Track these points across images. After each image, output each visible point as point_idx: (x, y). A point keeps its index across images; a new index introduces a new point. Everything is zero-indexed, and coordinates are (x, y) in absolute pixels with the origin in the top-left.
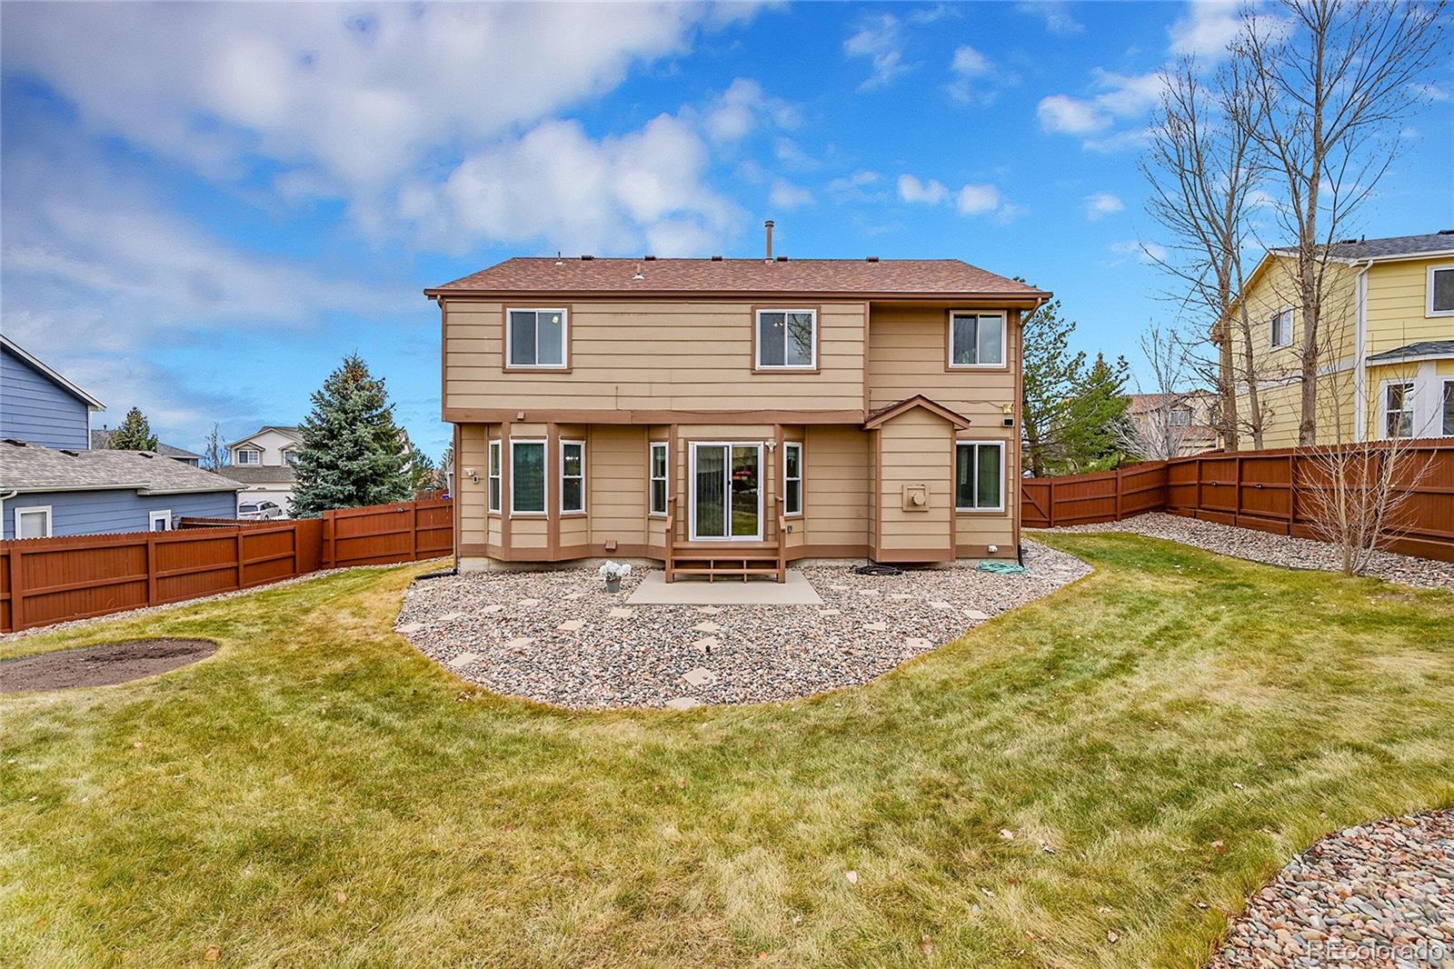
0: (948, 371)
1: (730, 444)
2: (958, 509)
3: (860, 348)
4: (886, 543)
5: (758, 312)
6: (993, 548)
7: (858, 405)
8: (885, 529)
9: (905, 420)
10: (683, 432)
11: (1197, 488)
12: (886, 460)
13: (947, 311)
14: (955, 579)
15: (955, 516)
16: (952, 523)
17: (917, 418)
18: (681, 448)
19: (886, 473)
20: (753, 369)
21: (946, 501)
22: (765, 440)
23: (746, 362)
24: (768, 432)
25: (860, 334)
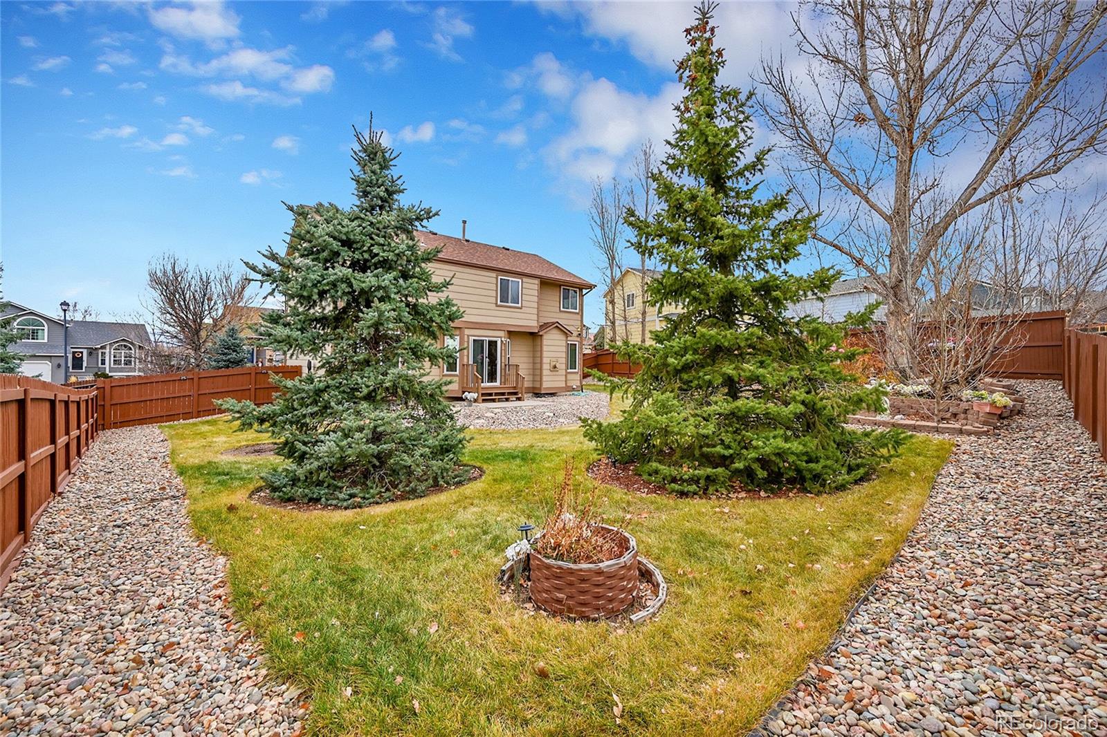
0: (560, 311)
1: (487, 339)
2: (569, 371)
3: (536, 299)
4: (545, 385)
5: (500, 277)
6: (575, 387)
7: (535, 324)
8: (544, 379)
9: (551, 332)
10: (467, 332)
11: (611, 365)
12: (545, 348)
13: (560, 286)
14: (561, 399)
15: (567, 373)
16: (566, 376)
17: (555, 331)
18: (466, 340)
19: (545, 354)
20: (496, 304)
21: (564, 366)
22: (501, 337)
23: (493, 300)
24: (502, 334)
25: (536, 293)
